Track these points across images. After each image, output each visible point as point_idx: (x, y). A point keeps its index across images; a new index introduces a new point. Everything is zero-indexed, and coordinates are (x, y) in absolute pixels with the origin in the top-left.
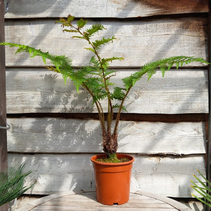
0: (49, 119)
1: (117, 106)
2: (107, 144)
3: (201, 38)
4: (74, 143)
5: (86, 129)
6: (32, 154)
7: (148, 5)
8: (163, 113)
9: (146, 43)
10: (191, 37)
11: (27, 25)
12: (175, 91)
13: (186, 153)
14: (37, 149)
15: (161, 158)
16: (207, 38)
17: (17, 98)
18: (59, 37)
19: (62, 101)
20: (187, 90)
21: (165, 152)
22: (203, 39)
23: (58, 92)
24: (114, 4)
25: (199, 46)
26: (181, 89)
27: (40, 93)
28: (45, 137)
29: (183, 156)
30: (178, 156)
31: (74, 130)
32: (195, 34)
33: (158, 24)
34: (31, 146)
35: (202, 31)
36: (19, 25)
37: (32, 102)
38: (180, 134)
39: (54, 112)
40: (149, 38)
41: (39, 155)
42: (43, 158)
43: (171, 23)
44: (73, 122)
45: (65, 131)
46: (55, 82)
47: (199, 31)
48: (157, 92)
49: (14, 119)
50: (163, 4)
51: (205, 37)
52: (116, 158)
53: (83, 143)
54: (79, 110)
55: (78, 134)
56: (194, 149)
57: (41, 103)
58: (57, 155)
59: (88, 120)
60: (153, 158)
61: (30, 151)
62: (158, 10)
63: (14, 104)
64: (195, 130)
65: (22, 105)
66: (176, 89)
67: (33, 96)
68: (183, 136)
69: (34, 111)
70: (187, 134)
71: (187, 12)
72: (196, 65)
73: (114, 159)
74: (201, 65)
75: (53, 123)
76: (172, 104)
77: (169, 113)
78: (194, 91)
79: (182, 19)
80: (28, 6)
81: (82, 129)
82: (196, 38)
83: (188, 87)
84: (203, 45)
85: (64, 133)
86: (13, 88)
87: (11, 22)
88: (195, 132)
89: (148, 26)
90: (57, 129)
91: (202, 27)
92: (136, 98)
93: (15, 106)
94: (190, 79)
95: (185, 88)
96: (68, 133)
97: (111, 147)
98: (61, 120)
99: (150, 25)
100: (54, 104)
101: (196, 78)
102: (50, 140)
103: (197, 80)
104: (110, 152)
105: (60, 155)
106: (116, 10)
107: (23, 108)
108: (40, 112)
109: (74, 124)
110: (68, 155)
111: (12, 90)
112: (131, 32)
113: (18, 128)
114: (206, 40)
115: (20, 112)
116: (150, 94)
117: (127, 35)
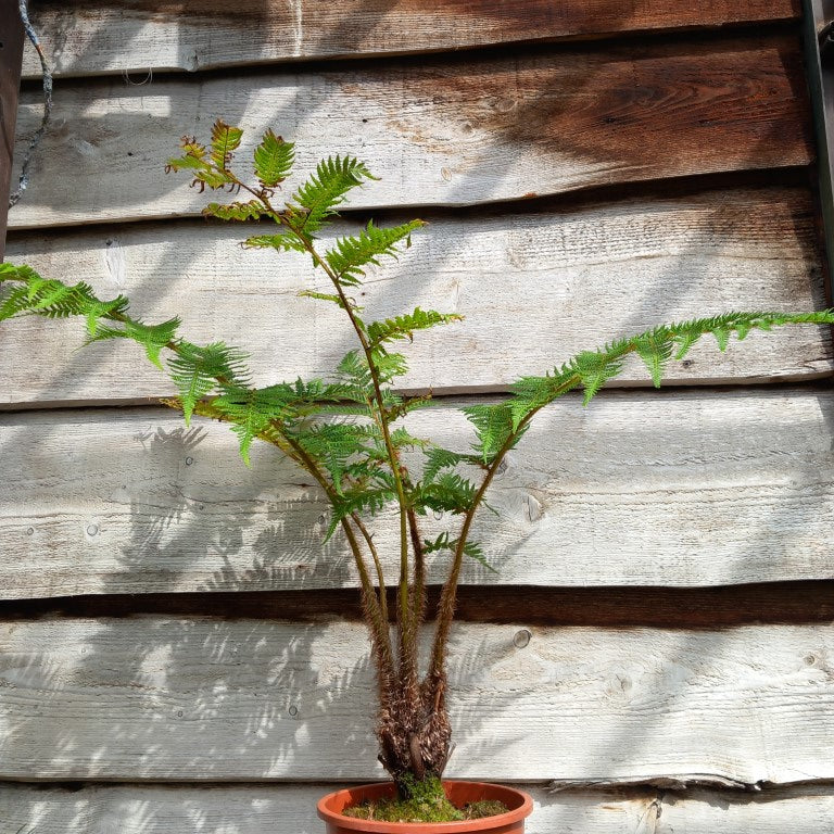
0: (159, 624)
1: (445, 546)
2: (399, 730)
3: (791, 264)
4: (261, 734)
5: (314, 667)
6: (72, 785)
7: (563, 149)
8: (656, 581)
9: (562, 295)
10: (747, 264)
11: (100, 247)
12: (704, 485)
13: (781, 777)
14: (96, 764)
15: (663, 805)
16: (815, 265)
17: (30, 532)
18: (218, 285)
19: (217, 539)
20: (754, 480)
21: (682, 769)
22: (798, 267)
23: (202, 505)
24: (429, 157)
25: (784, 297)
26: (729, 472)
27: (127, 509)
28: (135, 705)
29: (769, 791)
30: (742, 793)
31: (263, 669)
32: (762, 249)
33: (607, 220)
34: (69, 747)
35: (791, 238)
36: (68, 248)
37: (90, 547)
38: (742, 684)
39: (179, 590)
40: (572, 274)
41: (104, 792)
42: (123, 806)
43: (661, 215)
44: (260, 637)
45: (222, 675)
46: (190, 462)
47: (778, 238)
48: (623, 488)
49: (11, 625)
50: (623, 145)
51: (808, 258)
52: (440, 800)
53: (302, 733)
54: (287, 576)
55: (279, 689)
56: (817, 753)
57: (128, 552)
58: (182, 792)
59: (323, 623)
60: (626, 804)
61: (66, 773)
62: (605, 165)
63: (19, 559)
64: (810, 660)
65: (51, 565)
66: (706, 476)
67: (95, 521)
68: (759, 693)
69: (95, 587)
70: (779, 680)
71: (721, 170)
72: (783, 373)
73: (433, 806)
74: (804, 371)
75: (175, 639)
76: (695, 543)
77: (685, 585)
78: (785, 480)
79: (703, 197)
80: (106, 180)
81: (300, 665)
82: (769, 264)
83: (756, 467)
84: (801, 289)
85: (220, 688)
86: (19, 492)
87: (40, 243)
88: (812, 672)
89: (567, 232)
90: (189, 669)
91: (790, 222)
92: (534, 516)
93: (21, 567)
94: (762, 430)
95: (746, 471)
96: (233, 688)
97: (416, 742)
98: (206, 626)
99: (574, 225)
100: (180, 553)
101: (788, 428)
102: (157, 716)
103: (795, 433)
104: (412, 769)
105: (195, 792)
106: (438, 176)
107: (54, 576)
108: (122, 591)
109: (262, 642)
110: (233, 793)
111: (17, 500)
112: (500, 254)
113: (23, 664)
114: (812, 272)
115: (39, 593)
116: (594, 499)
117: (486, 269)
